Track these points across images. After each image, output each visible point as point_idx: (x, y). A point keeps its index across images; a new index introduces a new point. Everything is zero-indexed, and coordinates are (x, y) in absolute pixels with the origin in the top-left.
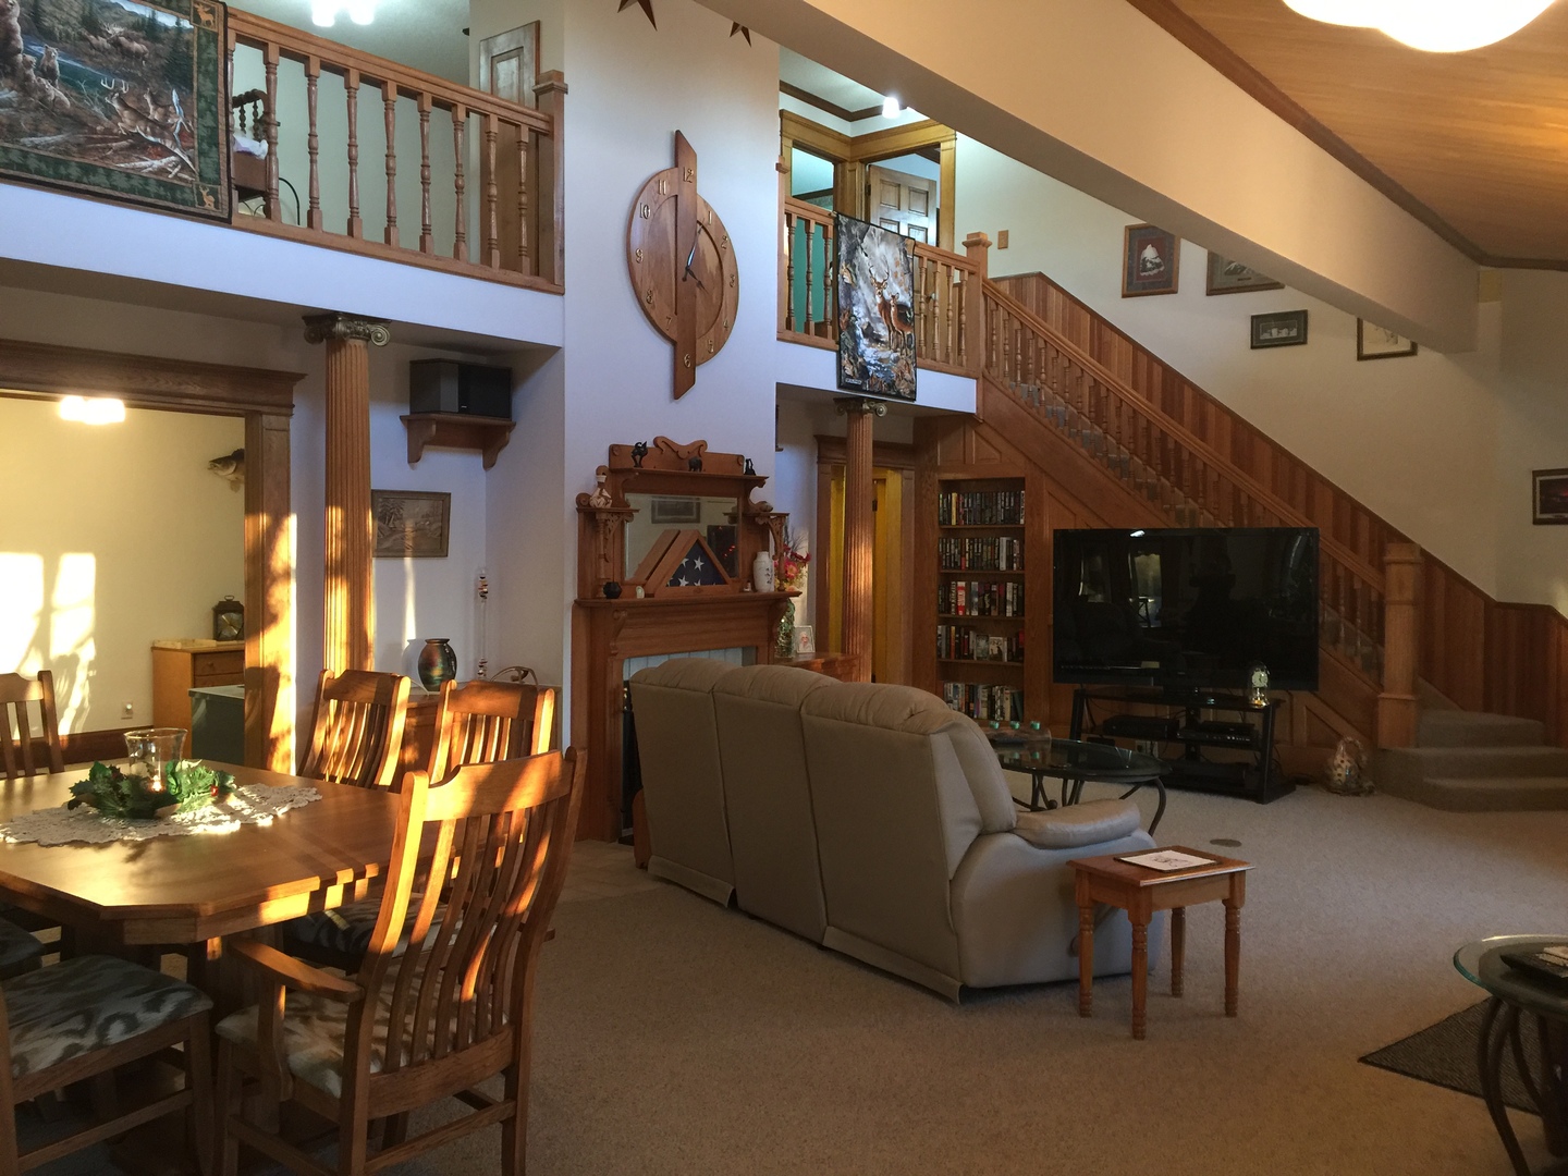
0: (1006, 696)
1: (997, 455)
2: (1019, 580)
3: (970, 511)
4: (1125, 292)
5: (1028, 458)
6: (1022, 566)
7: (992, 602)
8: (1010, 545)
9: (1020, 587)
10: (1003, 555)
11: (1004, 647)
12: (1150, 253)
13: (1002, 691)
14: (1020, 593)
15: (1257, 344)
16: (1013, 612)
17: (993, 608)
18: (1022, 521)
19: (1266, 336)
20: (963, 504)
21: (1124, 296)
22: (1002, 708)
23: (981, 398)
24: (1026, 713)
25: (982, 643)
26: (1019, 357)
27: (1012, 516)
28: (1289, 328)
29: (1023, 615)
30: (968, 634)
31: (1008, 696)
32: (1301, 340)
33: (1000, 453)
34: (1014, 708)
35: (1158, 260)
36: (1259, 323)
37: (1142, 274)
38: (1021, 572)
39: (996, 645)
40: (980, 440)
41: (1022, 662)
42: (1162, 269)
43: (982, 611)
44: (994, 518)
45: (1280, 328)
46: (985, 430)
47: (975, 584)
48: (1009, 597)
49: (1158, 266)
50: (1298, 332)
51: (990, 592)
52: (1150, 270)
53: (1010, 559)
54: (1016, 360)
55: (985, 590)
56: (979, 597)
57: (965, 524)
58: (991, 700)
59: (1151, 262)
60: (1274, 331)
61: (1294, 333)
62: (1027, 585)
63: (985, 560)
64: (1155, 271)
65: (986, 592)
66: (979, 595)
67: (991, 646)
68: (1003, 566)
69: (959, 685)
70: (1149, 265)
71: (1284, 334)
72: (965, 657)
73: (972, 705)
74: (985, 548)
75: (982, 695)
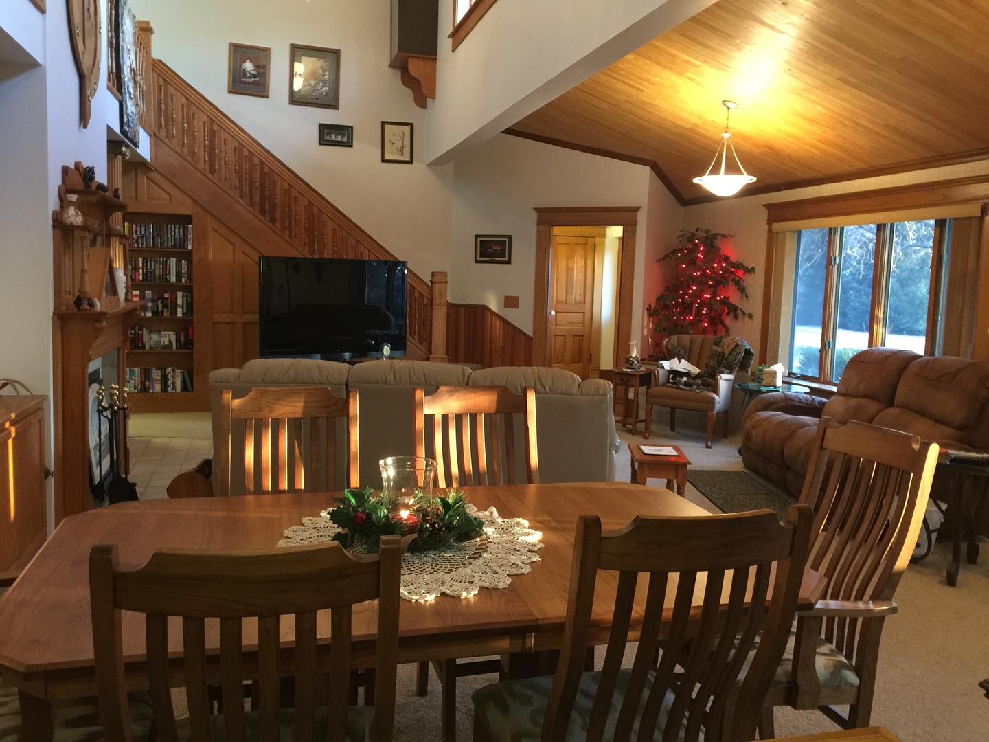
0: (177, 374)
1: (167, 197)
2: (188, 290)
3: (142, 237)
4: (231, 89)
5: (194, 200)
6: (190, 279)
7: (165, 306)
8: (179, 265)
9: (189, 295)
10: (173, 271)
11: (173, 339)
12: (248, 66)
13: (174, 371)
14: (189, 300)
15: (322, 142)
16: (183, 313)
17: (165, 310)
18: (190, 247)
19: (328, 138)
20: (136, 231)
21: (230, 92)
22: (174, 383)
23: (153, 151)
24: (196, 385)
25: (155, 337)
26: (186, 125)
27: (181, 243)
28: (343, 135)
29: (192, 315)
30: (142, 330)
31: (179, 374)
32: (349, 144)
33: (169, 194)
34: (184, 382)
35: (254, 72)
36: (325, 129)
37: (243, 80)
38: (189, 284)
39: (167, 337)
40: (150, 182)
41: (192, 349)
42: (258, 79)
43: (155, 313)
44: (165, 244)
45: (337, 135)
46: (154, 176)
47: (148, 294)
48: (179, 302)
49: (254, 76)
50: (348, 138)
51: (162, 298)
52: (249, 77)
53: (179, 274)
54: (184, 127)
55: (158, 297)
56: (152, 302)
57: (138, 247)
58: (164, 379)
59: (250, 73)
60: (333, 136)
61: (345, 139)
62: (195, 294)
63: (157, 274)
64: (253, 80)
65: (159, 299)
66: (153, 301)
67: (163, 339)
68: (173, 279)
69: (136, 369)
70: (248, 75)
71: (339, 138)
72: (139, 348)
73: (147, 383)
74: (157, 266)
75: (156, 375)
